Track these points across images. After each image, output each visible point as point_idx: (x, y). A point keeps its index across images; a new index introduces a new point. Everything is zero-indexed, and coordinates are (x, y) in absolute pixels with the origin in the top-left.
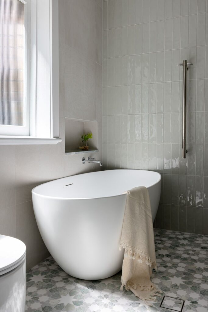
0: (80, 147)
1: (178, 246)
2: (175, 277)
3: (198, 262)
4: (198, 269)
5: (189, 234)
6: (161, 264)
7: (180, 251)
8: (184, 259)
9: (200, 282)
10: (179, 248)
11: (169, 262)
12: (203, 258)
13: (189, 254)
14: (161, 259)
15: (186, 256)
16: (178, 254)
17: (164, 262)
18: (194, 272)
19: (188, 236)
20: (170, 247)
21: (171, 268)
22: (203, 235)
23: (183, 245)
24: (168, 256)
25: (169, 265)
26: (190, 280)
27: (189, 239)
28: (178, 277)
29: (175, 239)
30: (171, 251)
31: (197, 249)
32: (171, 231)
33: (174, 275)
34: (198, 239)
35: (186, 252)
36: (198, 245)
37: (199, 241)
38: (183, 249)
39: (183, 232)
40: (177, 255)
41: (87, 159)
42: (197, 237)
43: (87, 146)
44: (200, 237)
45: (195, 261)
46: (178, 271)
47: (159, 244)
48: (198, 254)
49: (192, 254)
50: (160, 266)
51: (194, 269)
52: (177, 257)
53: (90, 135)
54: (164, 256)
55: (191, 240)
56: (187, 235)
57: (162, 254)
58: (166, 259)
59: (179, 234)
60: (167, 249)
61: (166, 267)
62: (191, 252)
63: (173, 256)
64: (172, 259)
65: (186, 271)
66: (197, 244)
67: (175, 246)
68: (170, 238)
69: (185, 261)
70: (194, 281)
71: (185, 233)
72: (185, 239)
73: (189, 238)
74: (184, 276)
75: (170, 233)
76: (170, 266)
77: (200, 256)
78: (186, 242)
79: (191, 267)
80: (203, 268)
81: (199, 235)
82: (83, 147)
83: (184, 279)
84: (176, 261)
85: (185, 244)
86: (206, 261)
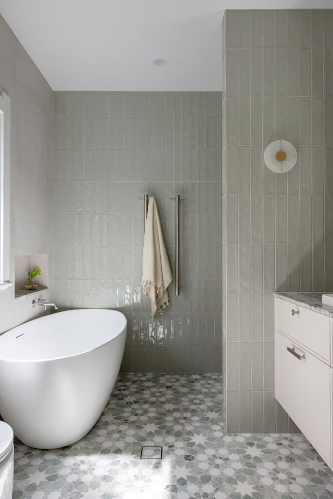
0: (26, 286)
1: (143, 390)
2: (148, 424)
3: (167, 404)
4: (168, 411)
5: (151, 374)
6: (132, 413)
7: (147, 394)
8: (153, 403)
9: (172, 424)
10: (145, 392)
11: (139, 409)
12: (170, 398)
13: (156, 396)
14: (130, 407)
15: (153, 399)
16: (145, 398)
17: (134, 410)
18: (165, 415)
19: (151, 377)
20: (136, 392)
21: (142, 415)
22: (165, 373)
23: (148, 387)
24: (136, 402)
25: (139, 412)
26: (163, 425)
27: (153, 380)
28: (151, 424)
29: (139, 382)
30: (138, 396)
31: (163, 390)
32: (133, 373)
33: (147, 422)
34: (161, 378)
35: (153, 395)
36: (162, 386)
37: (163, 380)
38: (149, 392)
39: (145, 373)
40: (145, 400)
41: (37, 301)
42: (159, 377)
43: (35, 284)
44: (163, 375)
45: (163, 403)
46: (149, 417)
47: (124, 390)
48: (164, 395)
49: (159, 396)
50: (131, 416)
51: (164, 412)
52: (146, 402)
53: (37, 270)
54: (132, 403)
55: (155, 380)
56: (150, 375)
57: (130, 402)
58: (135, 406)
59: (142, 375)
60: (133, 395)
61: (137, 415)
62: (158, 394)
63: (141, 401)
64: (141, 405)
65: (157, 416)
66: (162, 383)
67: (141, 390)
68: (134, 382)
69: (154, 405)
70: (167, 424)
71: (148, 374)
72: (148, 380)
73: (153, 378)
74: (156, 421)
75: (133, 376)
76: (141, 414)
77: (167, 396)
78: (150, 384)
79: (161, 410)
80: (172, 409)
81: (161, 373)
82: (30, 287)
83: (158, 424)
84: (146, 406)
85: (150, 386)
86: (174, 401)
